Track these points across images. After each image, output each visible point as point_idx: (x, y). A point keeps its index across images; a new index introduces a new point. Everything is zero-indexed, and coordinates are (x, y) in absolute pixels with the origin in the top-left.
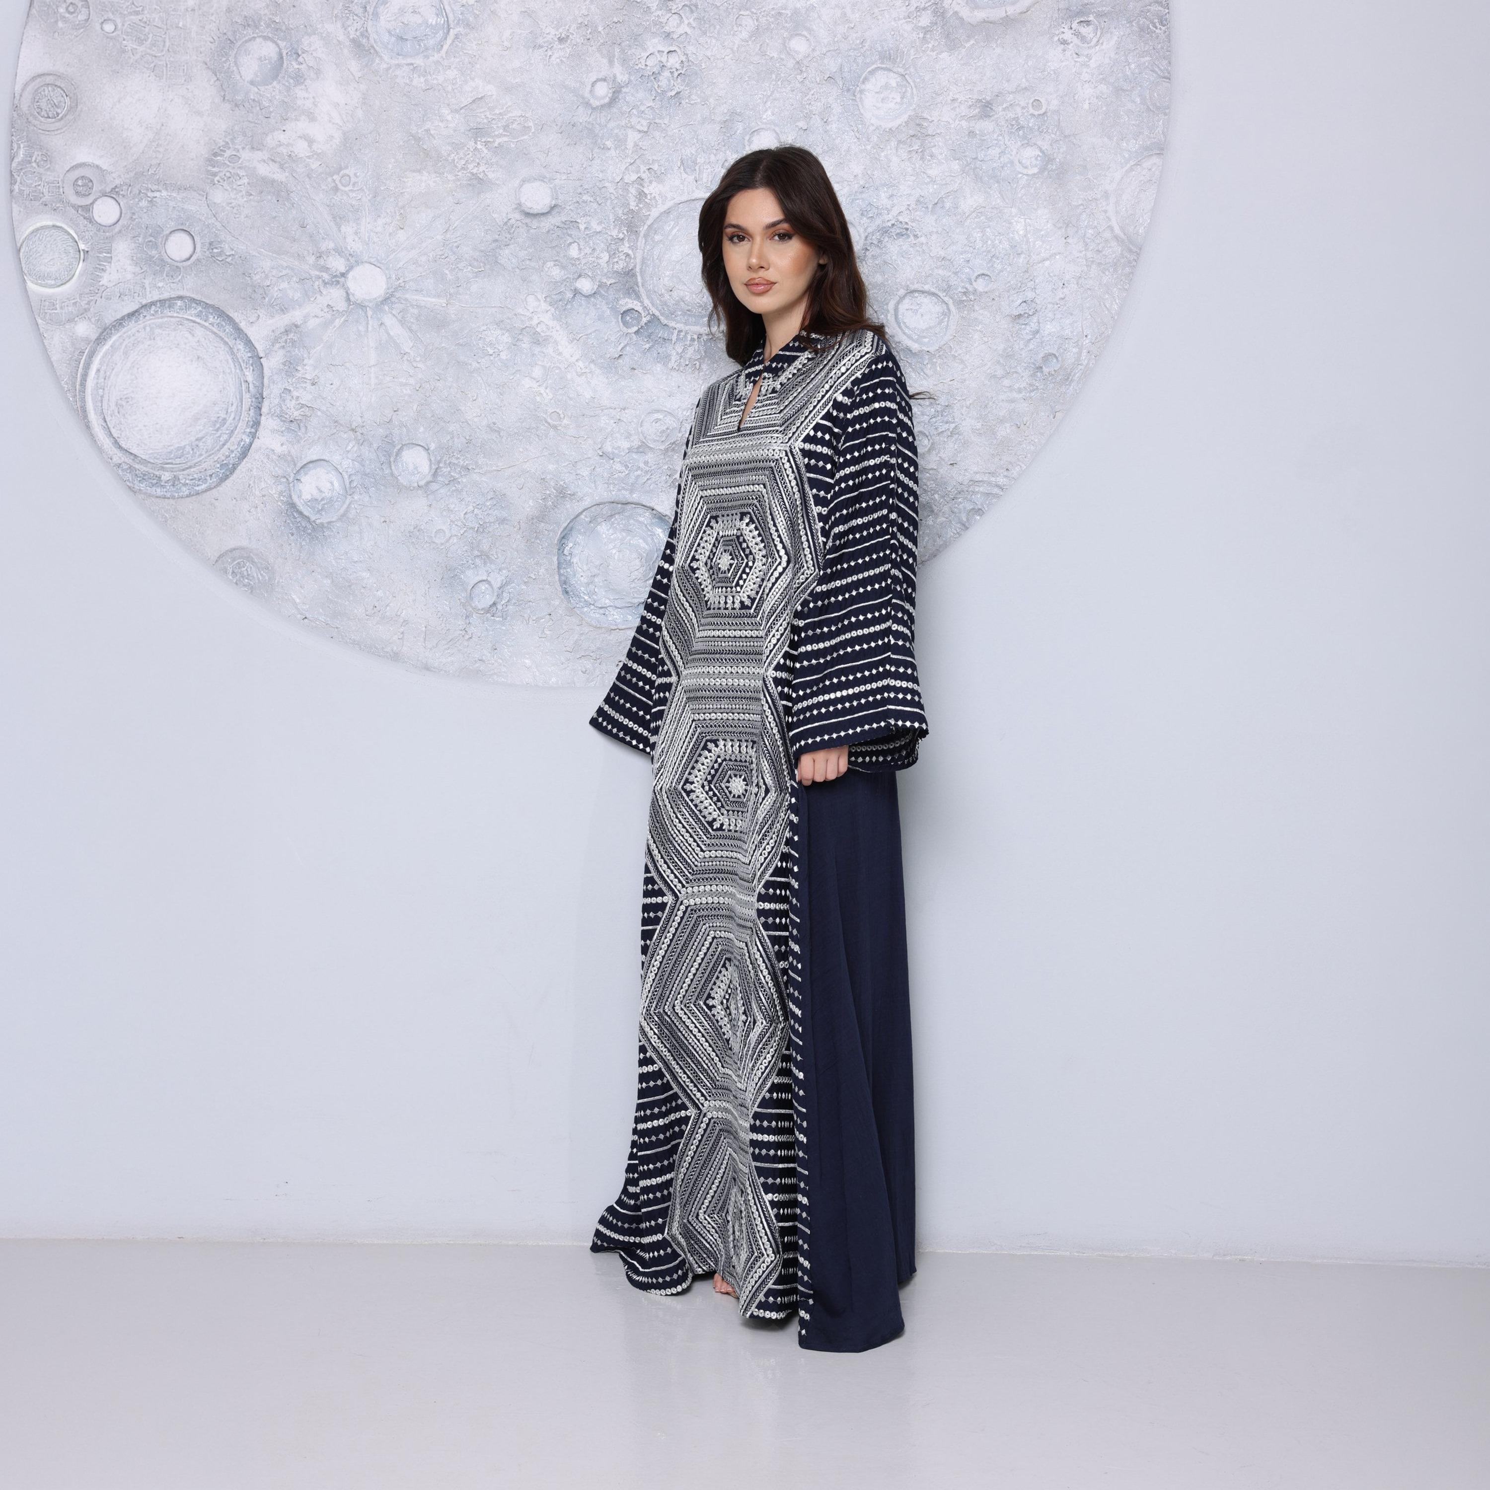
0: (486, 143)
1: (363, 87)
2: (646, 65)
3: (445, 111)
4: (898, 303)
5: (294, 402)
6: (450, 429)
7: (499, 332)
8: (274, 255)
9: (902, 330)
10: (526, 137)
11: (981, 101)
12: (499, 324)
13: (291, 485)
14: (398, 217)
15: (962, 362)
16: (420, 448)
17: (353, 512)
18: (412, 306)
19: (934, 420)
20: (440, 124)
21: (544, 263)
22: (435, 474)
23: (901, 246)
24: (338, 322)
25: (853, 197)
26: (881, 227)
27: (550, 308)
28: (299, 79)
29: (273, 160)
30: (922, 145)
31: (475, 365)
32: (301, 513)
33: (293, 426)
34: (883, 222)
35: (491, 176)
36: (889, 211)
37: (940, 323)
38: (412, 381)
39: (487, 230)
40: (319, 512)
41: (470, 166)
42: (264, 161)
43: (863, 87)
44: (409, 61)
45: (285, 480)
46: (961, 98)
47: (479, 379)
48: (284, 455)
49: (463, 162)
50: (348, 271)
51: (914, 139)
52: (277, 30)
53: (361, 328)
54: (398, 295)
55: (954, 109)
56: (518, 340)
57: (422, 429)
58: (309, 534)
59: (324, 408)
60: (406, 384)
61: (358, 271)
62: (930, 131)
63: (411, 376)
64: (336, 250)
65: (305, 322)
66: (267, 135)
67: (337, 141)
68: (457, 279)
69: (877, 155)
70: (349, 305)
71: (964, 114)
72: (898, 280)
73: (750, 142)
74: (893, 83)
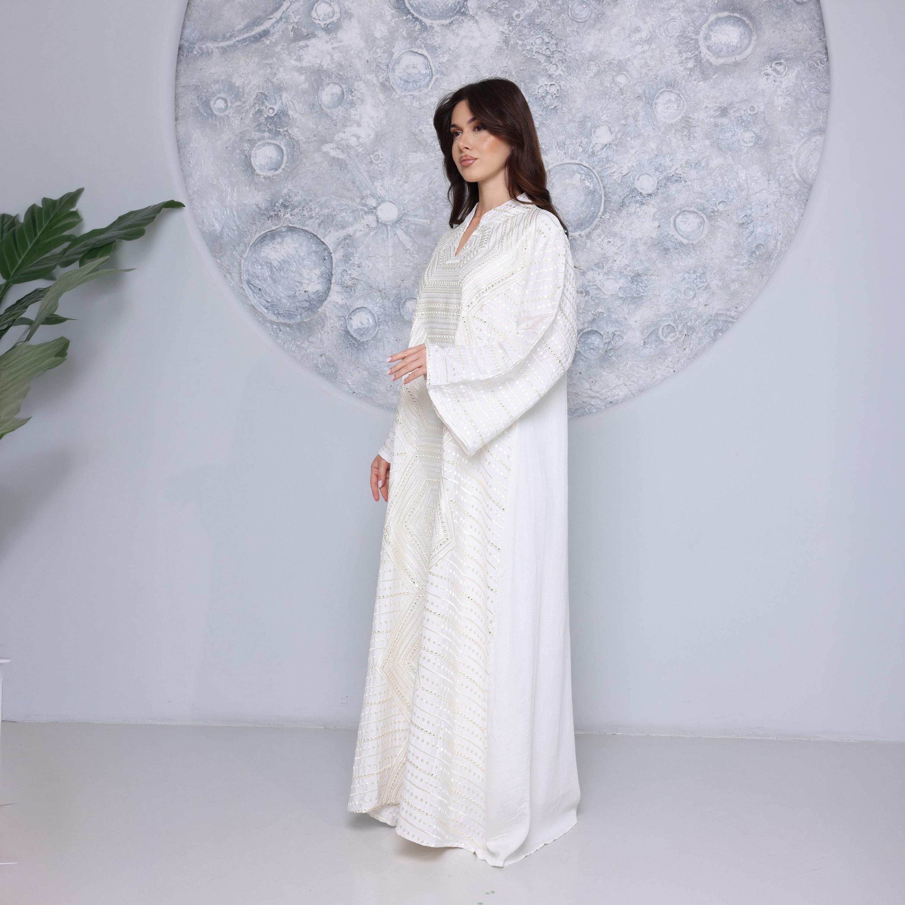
1: (386, 108)
2: (538, 92)
4: (676, 218)
5: (348, 276)
8: (339, 198)
9: (678, 233)
11: (721, 107)
13: (347, 321)
14: (404, 177)
15: (711, 249)
17: (380, 335)
18: (412, 224)
19: (695, 281)
20: (427, 126)
23: (677, 187)
24: (372, 234)
25: (651, 161)
26: (666, 176)
28: (352, 104)
29: (338, 148)
30: (689, 132)
32: (352, 336)
33: (348, 290)
34: (668, 174)
36: (670, 168)
37: (699, 228)
38: (411, 264)
40: (362, 335)
42: (334, 148)
43: (656, 101)
44: (411, 93)
45: (343, 318)
46: (710, 106)
48: (343, 305)
50: (377, 206)
51: (684, 129)
52: (341, 79)
53: (384, 236)
54: (404, 218)
55: (706, 112)
58: (356, 347)
59: (364, 280)
60: (408, 266)
61: (383, 206)
62: (693, 125)
63: (411, 262)
64: (371, 195)
65: (354, 234)
66: (335, 135)
67: (372, 137)
68: (436, 209)
69: (664, 138)
70: (378, 224)
71: (712, 115)
72: (675, 206)
73: (595, 132)
74: (673, 99)
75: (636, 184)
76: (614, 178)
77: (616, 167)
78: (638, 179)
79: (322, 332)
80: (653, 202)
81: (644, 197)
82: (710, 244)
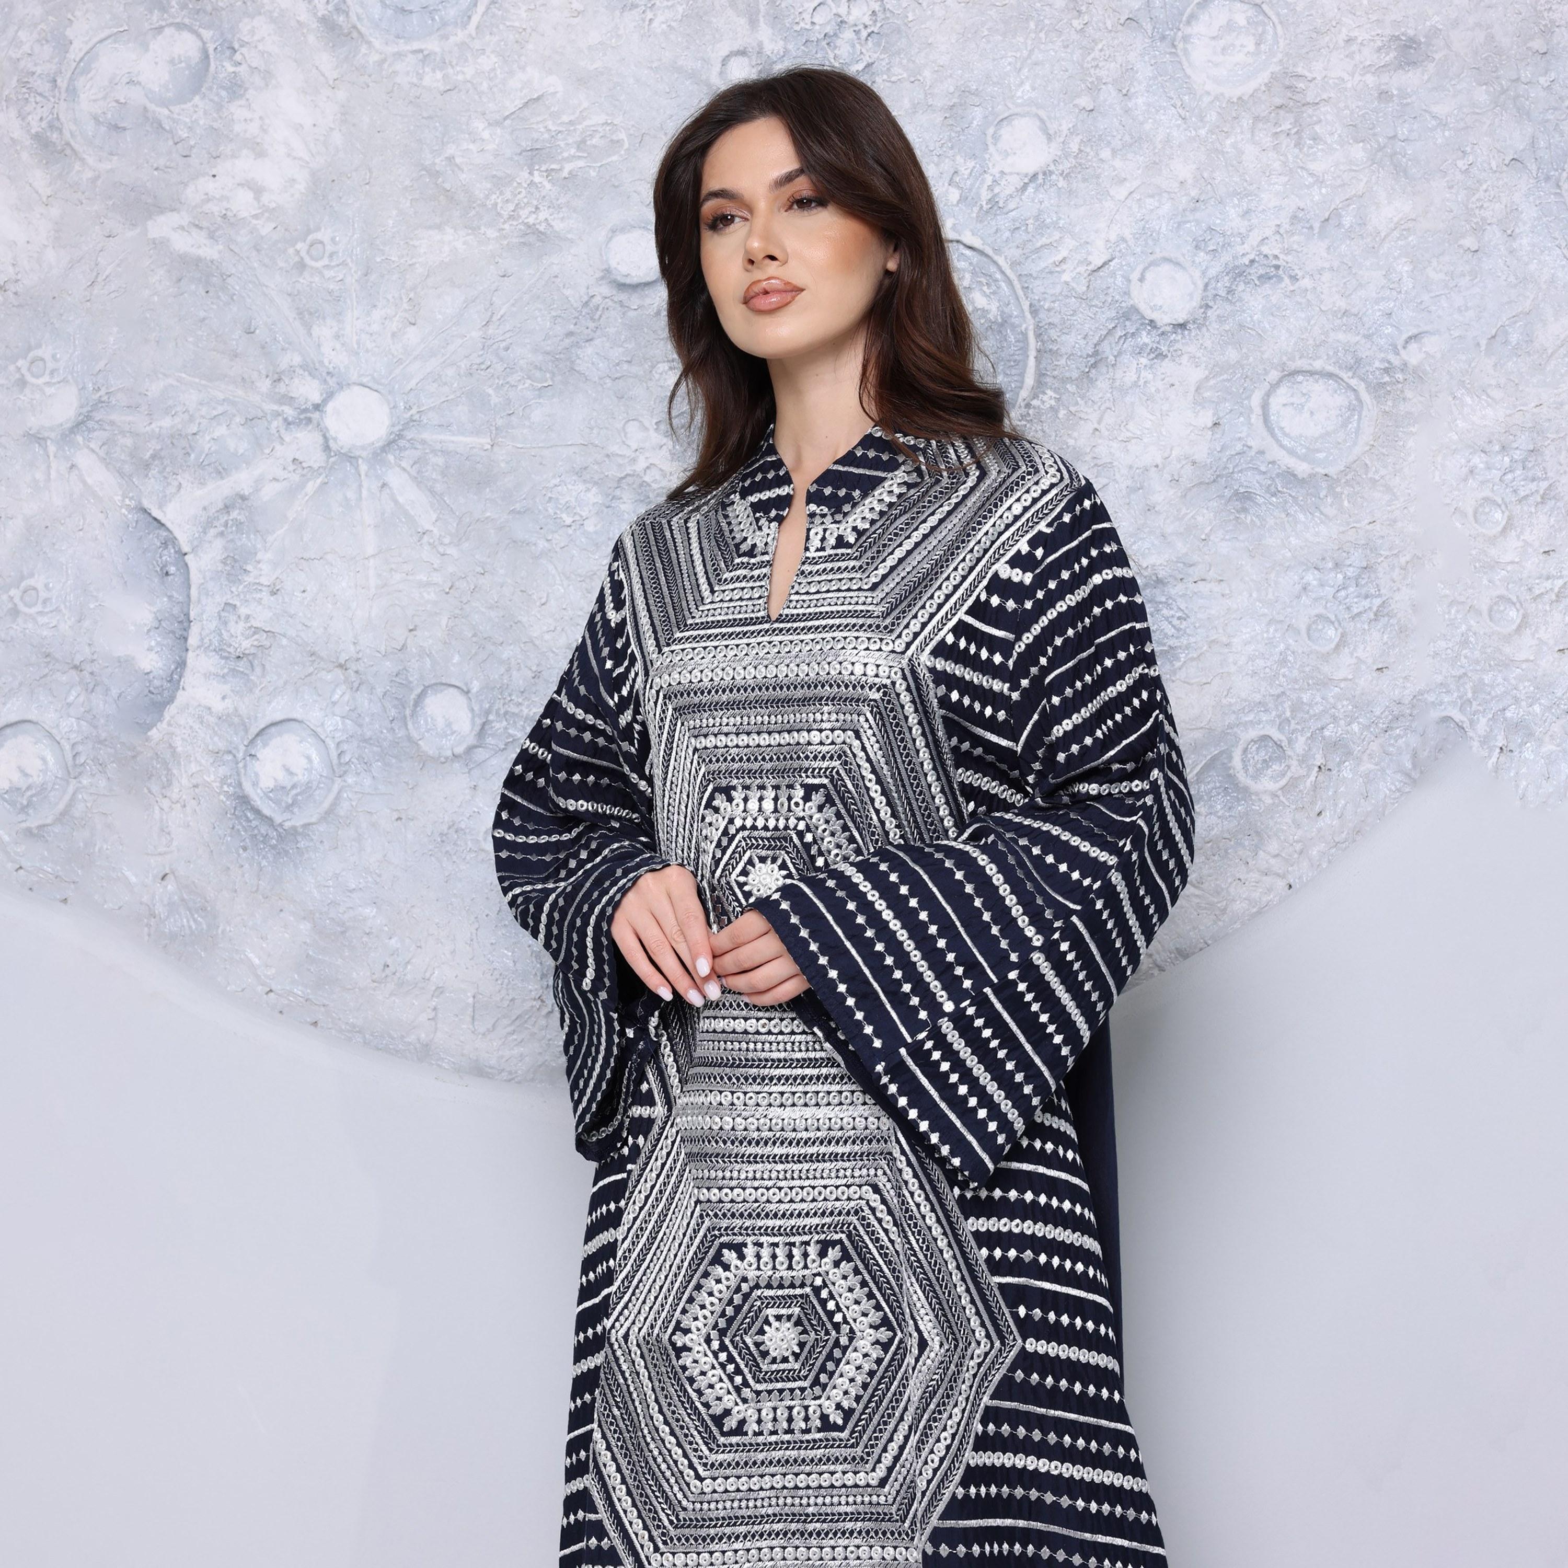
0: (549, 172)
1: (341, 95)
2: (813, 23)
3: (479, 125)
4: (1268, 395)
5: (242, 624)
6: (505, 656)
7: (581, 487)
8: (203, 382)
9: (1278, 441)
10: (615, 158)
11: (1398, 38)
12: (580, 472)
13: (241, 765)
14: (405, 306)
15: (1388, 489)
16: (451, 690)
17: (345, 805)
18: (433, 451)
19: (1343, 593)
20: (471, 146)
21: (653, 367)
22: (482, 733)
23: (1267, 296)
24: (311, 487)
25: (1179, 219)
26: (1231, 265)
27: (665, 440)
28: (235, 88)
29: (197, 226)
30: (1296, 121)
31: (542, 544)
32: (257, 812)
33: (242, 666)
34: (1235, 258)
35: (558, 226)
36: (1243, 238)
37: (1345, 425)
38: (437, 578)
39: (555, 317)
40: (289, 808)
41: (524, 213)
42: (182, 228)
43: (1188, 30)
44: (416, 45)
45: (230, 757)
46: (1362, 35)
47: (551, 567)
48: (228, 715)
49: (511, 207)
50: (325, 401)
51: (1282, 112)
52: (198, 12)
53: (351, 494)
54: (409, 435)
55: (1350, 56)
56: (614, 498)
57: (456, 659)
58: (273, 847)
59: (291, 632)
60: (428, 584)
61: (341, 400)
62: (1310, 98)
63: (435, 570)
64: (304, 367)
65: (257, 490)
66: (186, 185)
67: (301, 187)
68: (508, 401)
69: (1218, 145)
70: (329, 457)
71: (1368, 63)
72: (1265, 356)
73: (996, 138)
74: (1241, 20)
75: (1135, 293)
76: (1066, 277)
77: (1070, 243)
78: (1142, 279)
79: (165, 803)
80: (1192, 349)
81: (1163, 333)
82: (1383, 472)
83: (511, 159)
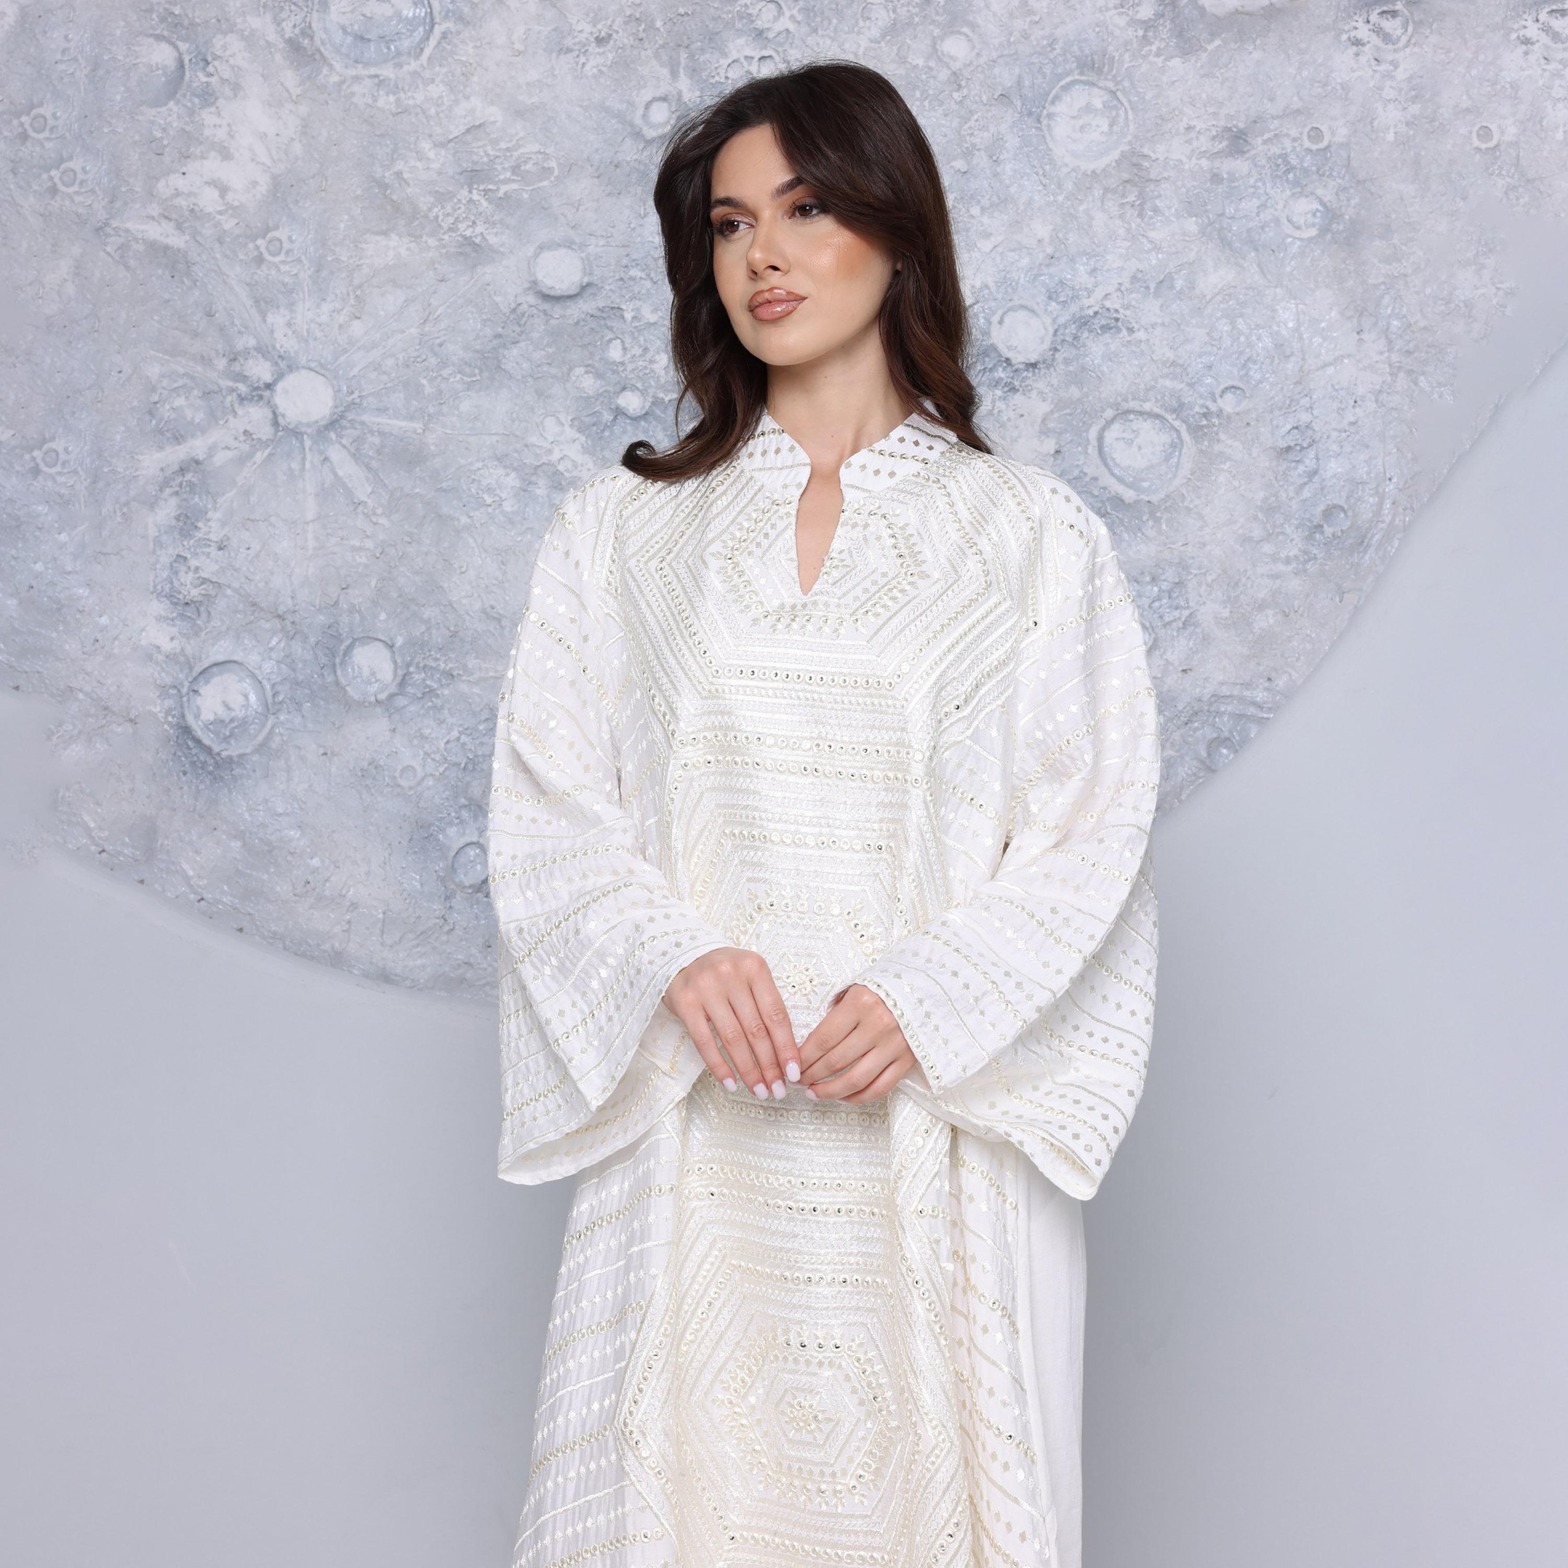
0: (486, 192)
1: (303, 109)
2: (727, 78)
3: (426, 145)
4: (1103, 429)
5: (191, 574)
6: (426, 616)
7: (502, 471)
8: (166, 357)
9: (1110, 470)
10: (545, 183)
11: (1230, 129)
12: (500, 459)
13: (185, 699)
14: (352, 301)
15: (1200, 516)
16: (378, 644)
17: (277, 739)
18: (372, 432)
19: (1157, 604)
20: (418, 164)
21: (570, 369)
22: (403, 684)
23: (1107, 344)
24: (259, 457)
25: (1035, 271)
26: (1078, 316)
27: (578, 435)
28: (207, 97)
29: (166, 218)
30: (1140, 194)
31: (464, 520)
32: (198, 741)
33: (190, 611)
34: (1082, 309)
35: (492, 240)
36: (1090, 293)
37: (1167, 459)
38: (369, 544)
39: (485, 321)
40: (226, 739)
41: (462, 227)
42: (153, 219)
43: (1052, 109)
44: (373, 71)
45: (175, 692)
46: (1200, 125)
47: (471, 540)
48: (175, 654)
49: (451, 220)
50: (276, 382)
51: (1128, 186)
52: (176, 25)
53: (295, 466)
54: (350, 416)
55: (1189, 142)
56: (530, 483)
57: (383, 616)
58: (211, 773)
59: (236, 585)
60: (361, 549)
61: (291, 381)
62: (1153, 175)
63: (368, 537)
64: (259, 349)
65: (210, 456)
66: (158, 180)
67: (263, 188)
68: (440, 392)
69: (1072, 211)
70: (277, 431)
71: (1203, 149)
72: (1103, 396)
74: (1098, 103)
75: (994, 333)
78: (1001, 322)
80: (1041, 385)
81: (1016, 370)
82: (1197, 502)
83: (453, 177)
